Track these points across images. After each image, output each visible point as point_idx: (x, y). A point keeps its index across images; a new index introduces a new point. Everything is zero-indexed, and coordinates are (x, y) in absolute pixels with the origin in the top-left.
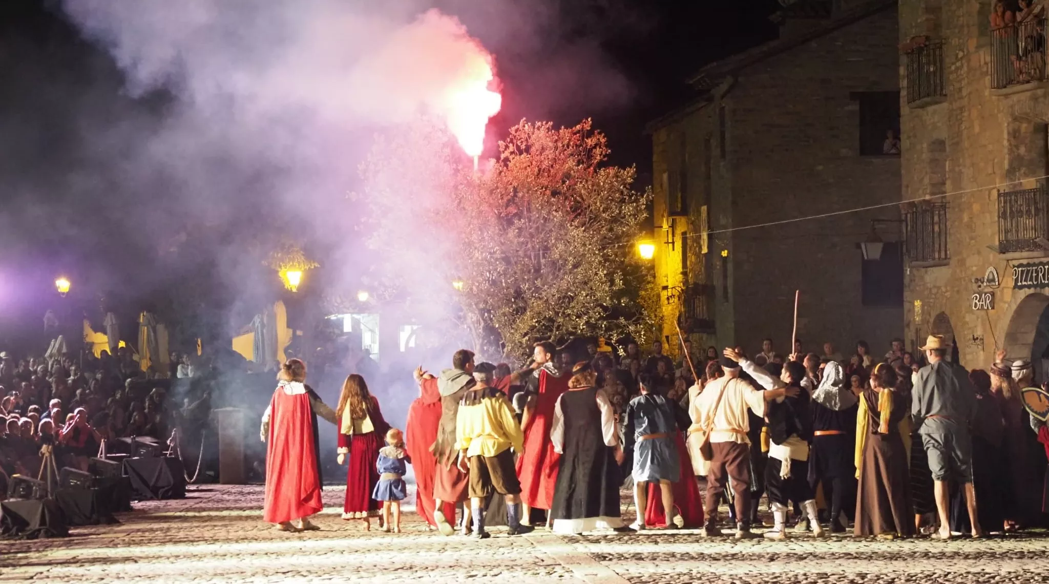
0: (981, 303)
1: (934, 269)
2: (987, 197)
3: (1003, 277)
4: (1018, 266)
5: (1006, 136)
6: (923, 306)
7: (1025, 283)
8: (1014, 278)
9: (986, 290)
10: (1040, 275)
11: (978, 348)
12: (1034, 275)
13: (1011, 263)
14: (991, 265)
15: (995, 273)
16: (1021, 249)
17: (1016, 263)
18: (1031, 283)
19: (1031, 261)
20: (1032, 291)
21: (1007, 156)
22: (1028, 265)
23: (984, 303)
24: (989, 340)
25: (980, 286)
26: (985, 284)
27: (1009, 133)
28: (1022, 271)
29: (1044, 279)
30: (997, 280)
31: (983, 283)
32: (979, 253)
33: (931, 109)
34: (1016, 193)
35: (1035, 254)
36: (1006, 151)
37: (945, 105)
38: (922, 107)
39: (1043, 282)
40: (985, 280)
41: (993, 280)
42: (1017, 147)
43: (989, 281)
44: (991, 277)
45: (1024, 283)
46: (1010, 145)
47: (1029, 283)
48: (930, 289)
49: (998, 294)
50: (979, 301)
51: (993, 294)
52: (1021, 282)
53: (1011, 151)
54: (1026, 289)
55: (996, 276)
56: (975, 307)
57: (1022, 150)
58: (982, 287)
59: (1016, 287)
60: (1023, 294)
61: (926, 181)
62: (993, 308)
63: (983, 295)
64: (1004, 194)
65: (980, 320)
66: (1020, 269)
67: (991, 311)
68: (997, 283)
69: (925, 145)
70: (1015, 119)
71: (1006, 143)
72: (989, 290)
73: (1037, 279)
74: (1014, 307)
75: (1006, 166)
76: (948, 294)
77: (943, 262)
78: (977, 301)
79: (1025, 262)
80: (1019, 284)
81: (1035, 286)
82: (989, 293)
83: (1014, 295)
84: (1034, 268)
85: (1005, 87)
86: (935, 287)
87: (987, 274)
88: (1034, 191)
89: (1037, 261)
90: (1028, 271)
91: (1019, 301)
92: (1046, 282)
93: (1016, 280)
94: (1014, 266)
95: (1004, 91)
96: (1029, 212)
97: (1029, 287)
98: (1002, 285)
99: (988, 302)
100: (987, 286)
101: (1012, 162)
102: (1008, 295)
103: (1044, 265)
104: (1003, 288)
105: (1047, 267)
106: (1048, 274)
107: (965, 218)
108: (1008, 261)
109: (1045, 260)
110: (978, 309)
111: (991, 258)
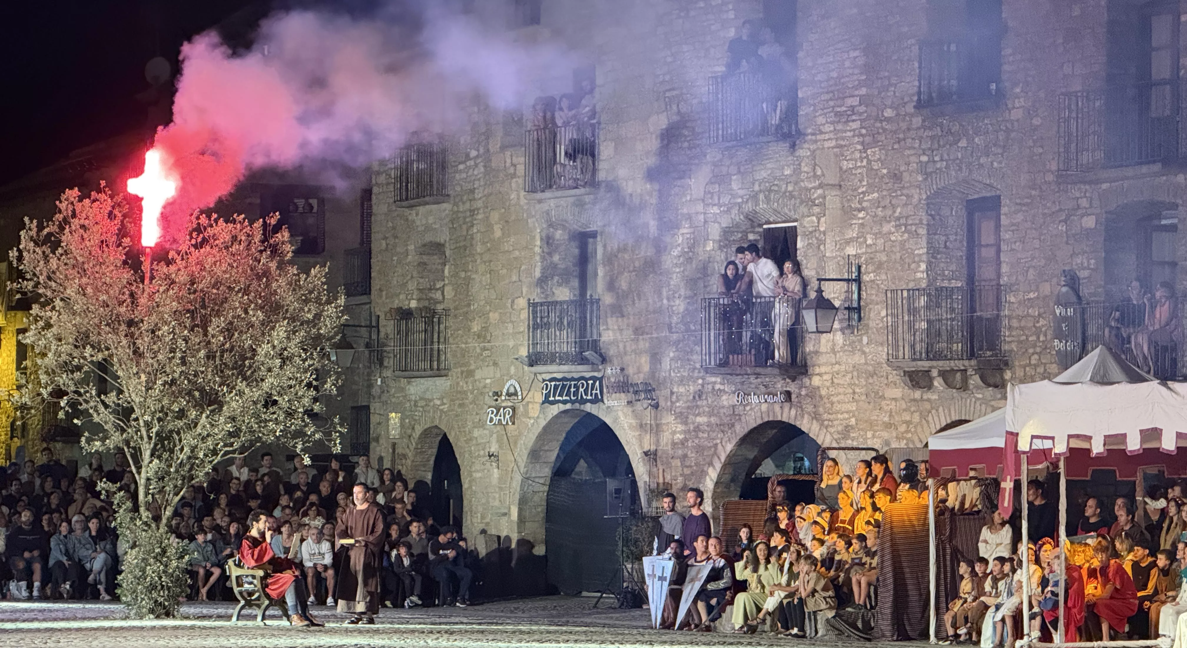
0: (498, 418)
1: (422, 380)
2: (509, 306)
3: (529, 391)
4: (551, 380)
5: (538, 243)
6: (402, 420)
7: (560, 398)
8: (544, 392)
9: (504, 404)
10: (581, 390)
11: (491, 465)
12: (572, 390)
13: (540, 377)
14: (512, 377)
15: (517, 387)
16: (553, 362)
17: (548, 377)
18: (568, 398)
19: (566, 375)
20: (568, 406)
21: (539, 265)
22: (564, 379)
23: (502, 418)
24: (507, 457)
25: (497, 400)
26: (503, 398)
27: (542, 239)
28: (555, 385)
29: (586, 394)
30: (520, 393)
31: (500, 396)
32: (495, 364)
33: (422, 209)
34: (548, 304)
35: (580, 368)
36: (538, 258)
37: (446, 206)
38: (411, 207)
39: (585, 397)
40: (504, 394)
41: (515, 394)
42: (550, 254)
43: (509, 394)
44: (512, 390)
45: (557, 398)
46: (543, 252)
47: (564, 398)
48: (416, 401)
49: (521, 409)
50: (496, 416)
51: (514, 409)
52: (554, 396)
53: (543, 259)
54: (560, 405)
55: (519, 389)
56: (491, 422)
57: (556, 258)
58: (499, 401)
59: (546, 401)
60: (555, 410)
61: (412, 286)
62: (513, 423)
63: (502, 410)
64: (533, 304)
65: (495, 436)
66: (553, 383)
67: (510, 426)
68: (520, 397)
69: (411, 247)
70: (551, 225)
71: (537, 250)
72: (510, 404)
73: (576, 393)
74: (543, 423)
75: (538, 274)
76: (445, 408)
77: (440, 373)
78: (493, 416)
79: (559, 376)
80: (551, 398)
81: (573, 402)
82: (510, 407)
83: (542, 411)
84: (573, 383)
85: (543, 191)
86: (421, 399)
87: (506, 387)
88: (568, 303)
89: (576, 376)
90: (564, 386)
91: (550, 417)
92: (589, 397)
93: (548, 395)
94: (544, 380)
95: (539, 195)
96: (561, 323)
97: (565, 402)
98: (526, 400)
99: (507, 416)
100: (506, 400)
101: (544, 269)
102: (535, 410)
103: (587, 380)
104: (528, 402)
105: (590, 382)
106: (592, 389)
107: (476, 327)
108: (535, 374)
109: (588, 375)
110: (494, 424)
111: (513, 370)
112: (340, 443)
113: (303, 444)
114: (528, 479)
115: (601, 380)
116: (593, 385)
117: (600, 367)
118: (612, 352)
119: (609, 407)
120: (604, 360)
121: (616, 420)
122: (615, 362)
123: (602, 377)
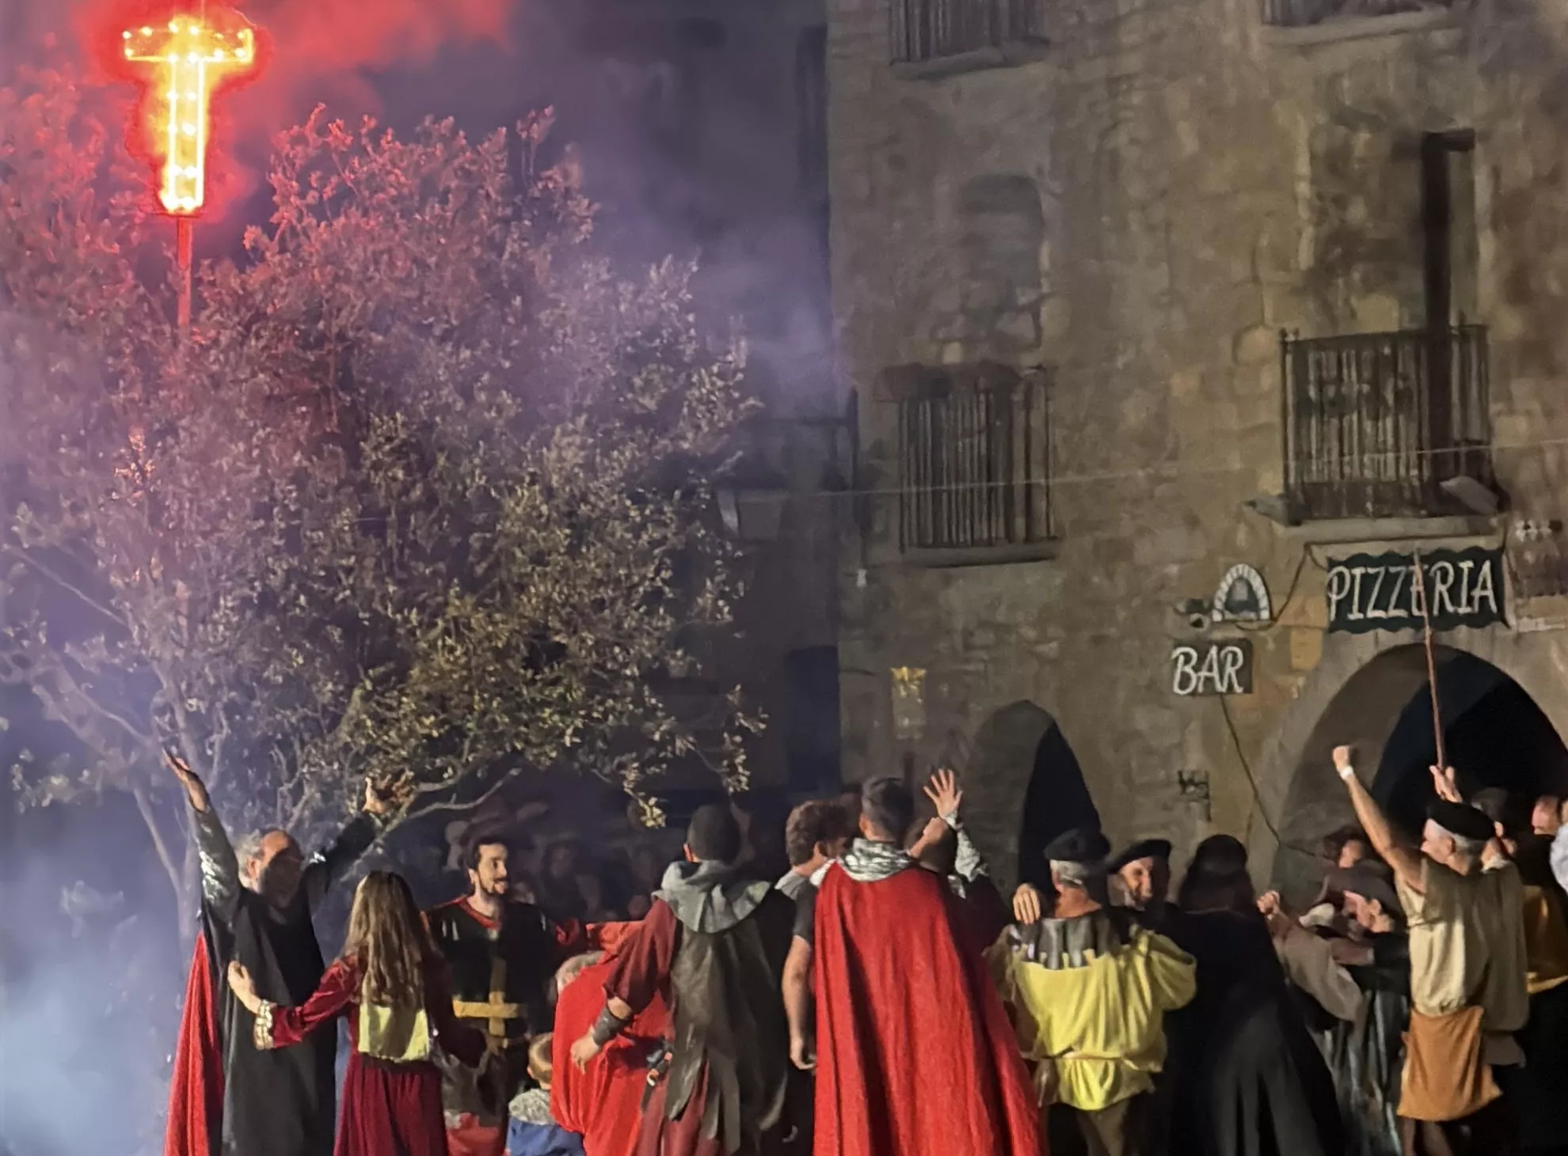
0: (1204, 673)
1: (983, 570)
2: (1228, 352)
3: (1289, 596)
4: (1350, 563)
5: (1303, 166)
6: (928, 685)
7: (1380, 614)
8: (1334, 597)
9: (1218, 635)
10: (1441, 588)
11: (1188, 809)
12: (1415, 588)
13: (1321, 555)
14: (1240, 557)
15: (1257, 583)
16: (1356, 509)
17: (1342, 552)
18: (1402, 613)
19: (1396, 547)
20: (1404, 635)
21: (1309, 232)
22: (1389, 559)
23: (1215, 674)
24: (1232, 785)
25: (1198, 624)
26: (1217, 617)
27: (1313, 157)
28: (1364, 576)
29: (1455, 601)
30: (1264, 603)
31: (1208, 611)
32: (1191, 520)
33: (969, 83)
34: (1339, 343)
35: (1435, 525)
36: (1304, 213)
37: (1038, 73)
38: (936, 77)
39: (1450, 608)
40: (1219, 605)
41: (1252, 604)
42: (1340, 202)
43: (1230, 606)
44: (1241, 594)
45: (1371, 614)
46: (1319, 195)
47: (1393, 613)
48: (967, 633)
49: (1268, 648)
50: (1196, 669)
51: (1247, 646)
52: (1362, 609)
53: (1320, 216)
54: (1381, 632)
55: (1261, 591)
56: (1183, 686)
57: (1357, 212)
58: (1206, 625)
59: (1341, 623)
60: (1364, 648)
61: (946, 302)
62: (1248, 690)
63: (1214, 651)
64: (1296, 343)
65: (1195, 726)
66: (1358, 572)
67: (1239, 698)
68: (1265, 615)
69: (943, 192)
71: (1304, 189)
72: (1236, 633)
73: (1424, 602)
74: (1331, 687)
75: (1305, 257)
76: (1051, 648)
77: (1033, 549)
78: (1188, 669)
79: (1375, 550)
80: (1356, 615)
81: (1417, 624)
82: (1239, 643)
83: (1330, 652)
84: (1415, 568)
85: (1314, 20)
86: (985, 624)
87: (1225, 586)
88: (1394, 339)
89: (1424, 547)
90: (1390, 580)
91: (1353, 668)
92: (1464, 610)
93: (1344, 606)
94: (1332, 563)
95: (1304, 33)
96: (1376, 398)
97: (1392, 625)
98: (1280, 622)
99: (1230, 670)
100: (1224, 621)
101: (1324, 245)
102: (1307, 650)
103: (1454, 558)
104: (1287, 628)
105: (1466, 565)
106: (1472, 585)
107: (1134, 413)
108: (1307, 547)
109: (1460, 544)
110: (1194, 693)
111: (1241, 536)
112: (745, 765)
113: (642, 769)
114: (1295, 845)
115: (1495, 557)
116: (1474, 573)
117: (1494, 521)
118: (1526, 476)
119: (1519, 637)
120: (1504, 499)
121: (1542, 670)
122: (1538, 505)
123: (1502, 549)
